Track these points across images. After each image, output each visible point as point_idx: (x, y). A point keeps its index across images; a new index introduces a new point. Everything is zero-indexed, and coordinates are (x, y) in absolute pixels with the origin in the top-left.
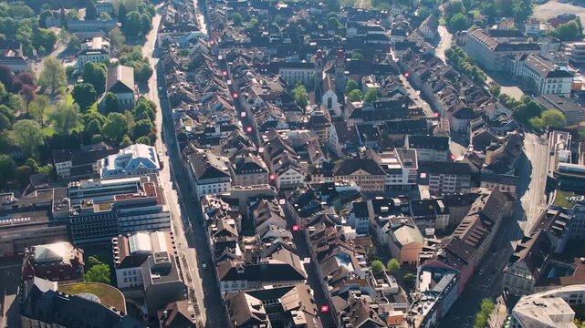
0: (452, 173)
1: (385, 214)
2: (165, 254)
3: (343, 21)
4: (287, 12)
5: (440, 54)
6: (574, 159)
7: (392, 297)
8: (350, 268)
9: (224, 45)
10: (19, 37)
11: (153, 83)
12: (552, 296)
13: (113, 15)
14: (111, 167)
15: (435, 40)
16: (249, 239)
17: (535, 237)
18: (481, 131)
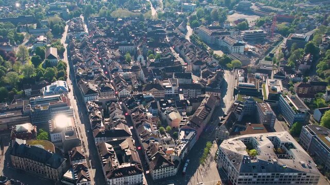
0: (193, 88)
1: (165, 107)
2: (71, 127)
3: (146, 25)
4: (122, 22)
5: (188, 38)
6: (246, 81)
7: (168, 142)
8: (150, 130)
9: (95, 37)
10: (8, 37)
11: (65, 54)
12: (236, 140)
13: (48, 26)
14: (48, 91)
15: (186, 32)
16: (107, 120)
17: (229, 115)
18: (205, 70)
